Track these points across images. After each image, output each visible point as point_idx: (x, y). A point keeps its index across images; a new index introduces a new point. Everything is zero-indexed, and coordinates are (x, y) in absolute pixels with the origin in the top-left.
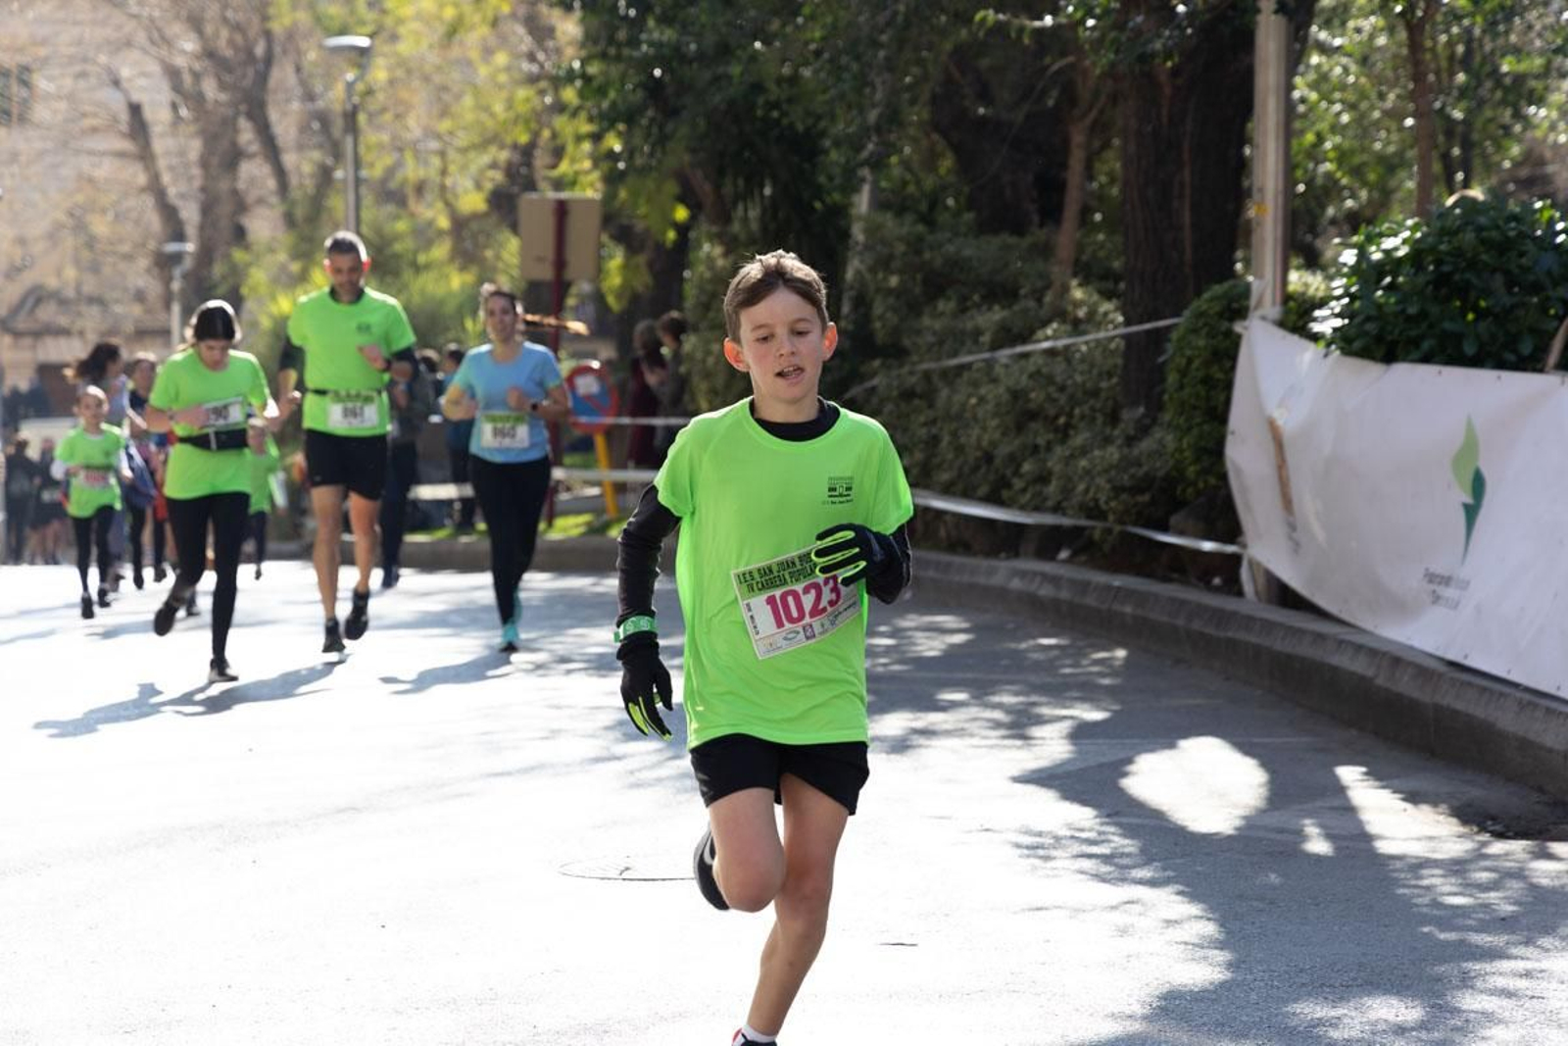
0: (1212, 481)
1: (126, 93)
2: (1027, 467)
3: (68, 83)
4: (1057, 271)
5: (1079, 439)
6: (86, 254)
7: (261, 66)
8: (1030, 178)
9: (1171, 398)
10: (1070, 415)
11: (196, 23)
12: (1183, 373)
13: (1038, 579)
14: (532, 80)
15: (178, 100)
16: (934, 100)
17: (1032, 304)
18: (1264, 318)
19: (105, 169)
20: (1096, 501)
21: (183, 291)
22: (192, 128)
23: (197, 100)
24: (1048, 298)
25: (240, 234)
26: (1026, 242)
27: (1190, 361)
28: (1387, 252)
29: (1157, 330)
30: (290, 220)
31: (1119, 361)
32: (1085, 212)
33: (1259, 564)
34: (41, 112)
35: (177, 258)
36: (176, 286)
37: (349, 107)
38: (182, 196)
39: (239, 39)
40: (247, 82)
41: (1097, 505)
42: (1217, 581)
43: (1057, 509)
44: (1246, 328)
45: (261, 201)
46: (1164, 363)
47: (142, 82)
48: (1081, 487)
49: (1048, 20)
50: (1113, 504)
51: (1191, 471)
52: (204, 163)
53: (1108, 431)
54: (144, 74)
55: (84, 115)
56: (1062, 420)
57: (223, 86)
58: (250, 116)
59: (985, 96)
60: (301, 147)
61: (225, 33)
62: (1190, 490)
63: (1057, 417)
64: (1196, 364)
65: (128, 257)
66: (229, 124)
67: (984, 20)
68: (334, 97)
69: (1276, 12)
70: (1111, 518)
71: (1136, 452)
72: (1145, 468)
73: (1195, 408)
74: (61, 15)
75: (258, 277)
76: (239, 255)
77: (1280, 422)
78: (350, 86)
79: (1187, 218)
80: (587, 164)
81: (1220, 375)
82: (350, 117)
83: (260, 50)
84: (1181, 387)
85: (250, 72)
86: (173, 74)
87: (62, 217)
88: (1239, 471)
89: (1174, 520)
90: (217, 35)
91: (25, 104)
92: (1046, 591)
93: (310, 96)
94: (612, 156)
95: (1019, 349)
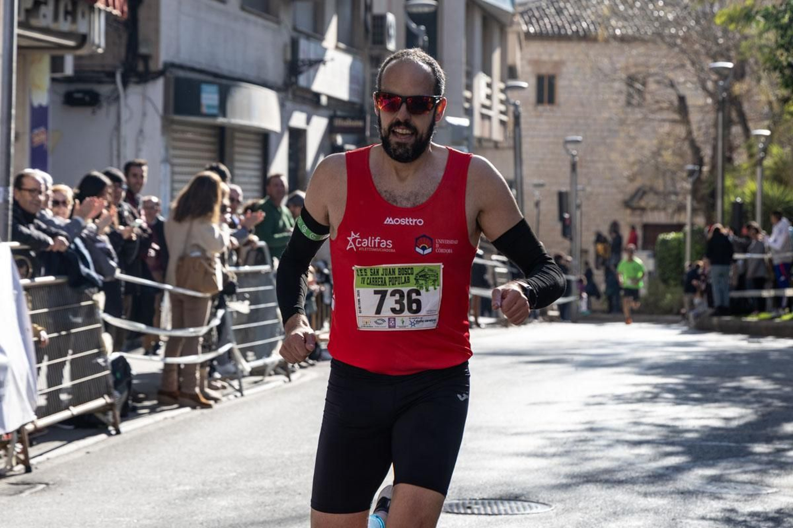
1: (677, 91)
15: (706, 95)
21: (691, 189)
22: (712, 108)
35: (692, 173)
38: (704, 142)
45: (739, 146)
47: (687, 85)
54: (689, 81)
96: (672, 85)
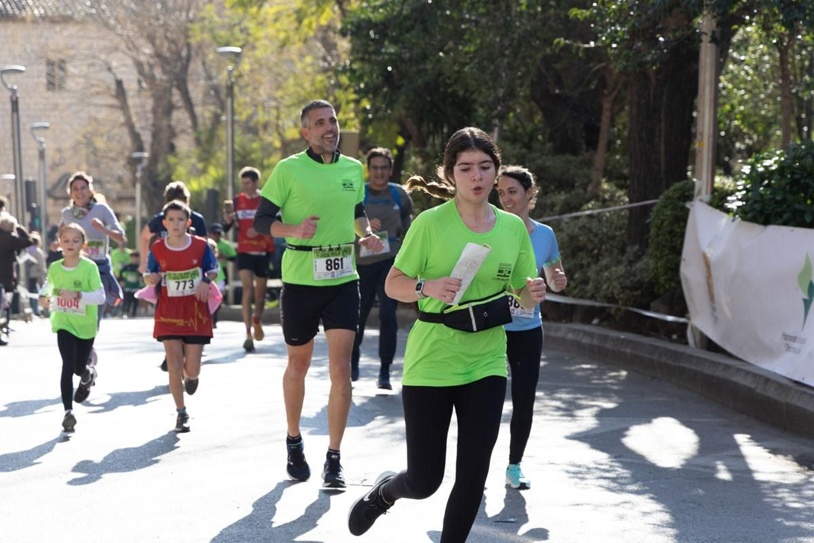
0: (673, 284)
1: (114, 74)
2: (577, 276)
3: (85, 69)
4: (594, 174)
5: (604, 262)
6: (92, 157)
7: (184, 61)
8: (582, 125)
9: (652, 241)
10: (600, 249)
11: (151, 39)
12: (659, 228)
13: (582, 334)
14: (325, 71)
15: (142, 79)
16: (533, 84)
17: (581, 191)
18: (701, 201)
19: (103, 114)
20: (613, 293)
21: (142, 177)
22: (149, 93)
23: (151, 79)
24: (590, 188)
25: (172, 148)
26: (580, 158)
27: (662, 222)
28: (766, 167)
29: (646, 206)
30: (198, 141)
31: (626, 221)
32: (610, 143)
33: (696, 328)
34: (70, 84)
35: (139, 160)
36: (139, 175)
37: (229, 83)
38: (143, 128)
39: (173, 47)
40: (177, 70)
41: (613, 296)
42: (675, 337)
43: (592, 297)
44: (692, 206)
45: (183, 131)
46: (649, 223)
47: (123, 69)
48: (605, 286)
49: (592, 44)
50: (621, 296)
51: (662, 279)
52: (154, 111)
53: (620, 257)
54: (124, 65)
55: (93, 86)
56: (596, 251)
57: (164, 72)
58: (178, 87)
59: (559, 82)
60: (204, 104)
61: (166, 44)
62: (662, 289)
63: (593, 250)
64: (666, 223)
65: (114, 160)
66: (168, 91)
67: (559, 43)
68: (222, 78)
69: (710, 42)
70: (620, 302)
71: (634, 269)
72: (639, 277)
73: (664, 246)
74: (81, 33)
75: (181, 170)
76: (172, 159)
77: (709, 255)
78: (230, 72)
79: (662, 148)
80: (352, 115)
81: (678, 230)
82: (230, 89)
83: (184, 53)
84: (658, 235)
85: (179, 64)
86: (139, 65)
87: (80, 138)
88: (687, 280)
89: (653, 305)
90: (162, 45)
91: (62, 79)
92: (585, 340)
93: (209, 78)
94: (365, 110)
95: (574, 214)
96: (110, 69)
